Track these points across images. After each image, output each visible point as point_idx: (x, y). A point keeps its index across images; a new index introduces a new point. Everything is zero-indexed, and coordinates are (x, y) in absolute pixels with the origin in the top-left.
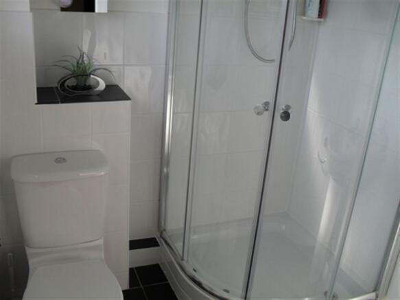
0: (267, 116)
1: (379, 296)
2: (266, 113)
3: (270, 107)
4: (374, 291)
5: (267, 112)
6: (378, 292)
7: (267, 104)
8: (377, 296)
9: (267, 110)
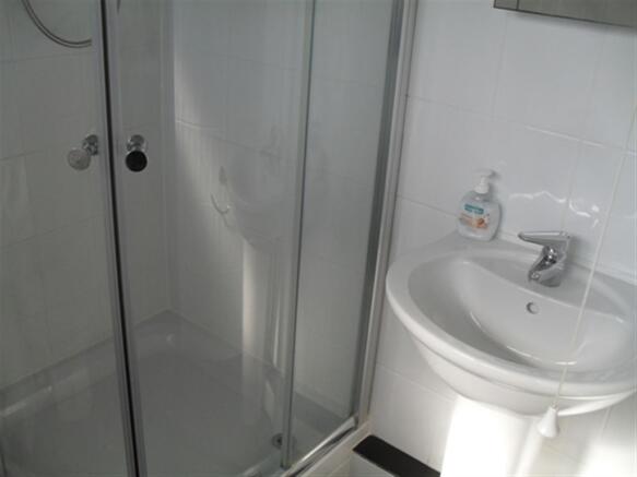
0: (98, 163)
1: (360, 420)
2: (95, 160)
3: (100, 145)
4: (351, 414)
5: (97, 157)
6: (357, 414)
7: (92, 140)
8: (357, 422)
9: (96, 153)
